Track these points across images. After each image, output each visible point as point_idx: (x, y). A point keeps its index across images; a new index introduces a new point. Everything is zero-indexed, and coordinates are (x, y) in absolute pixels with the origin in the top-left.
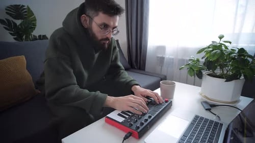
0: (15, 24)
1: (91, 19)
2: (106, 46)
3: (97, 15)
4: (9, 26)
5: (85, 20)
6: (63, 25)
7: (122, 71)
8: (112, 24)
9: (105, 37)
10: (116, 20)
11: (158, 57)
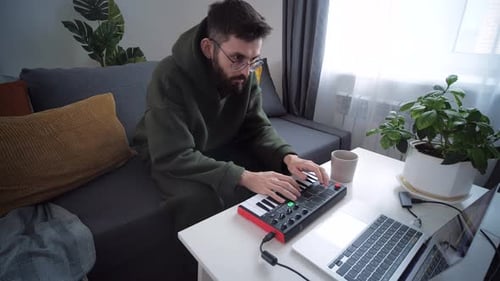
0: (90, 29)
1: (218, 46)
2: (240, 87)
3: (227, 40)
4: (81, 34)
5: (208, 46)
6: (173, 51)
7: (267, 128)
8: (250, 53)
9: (238, 74)
10: (257, 45)
11: (339, 96)
